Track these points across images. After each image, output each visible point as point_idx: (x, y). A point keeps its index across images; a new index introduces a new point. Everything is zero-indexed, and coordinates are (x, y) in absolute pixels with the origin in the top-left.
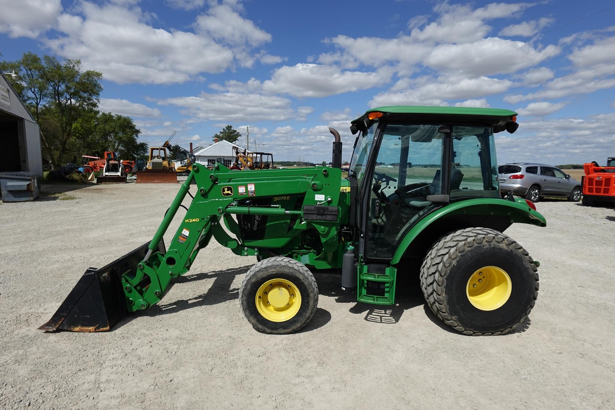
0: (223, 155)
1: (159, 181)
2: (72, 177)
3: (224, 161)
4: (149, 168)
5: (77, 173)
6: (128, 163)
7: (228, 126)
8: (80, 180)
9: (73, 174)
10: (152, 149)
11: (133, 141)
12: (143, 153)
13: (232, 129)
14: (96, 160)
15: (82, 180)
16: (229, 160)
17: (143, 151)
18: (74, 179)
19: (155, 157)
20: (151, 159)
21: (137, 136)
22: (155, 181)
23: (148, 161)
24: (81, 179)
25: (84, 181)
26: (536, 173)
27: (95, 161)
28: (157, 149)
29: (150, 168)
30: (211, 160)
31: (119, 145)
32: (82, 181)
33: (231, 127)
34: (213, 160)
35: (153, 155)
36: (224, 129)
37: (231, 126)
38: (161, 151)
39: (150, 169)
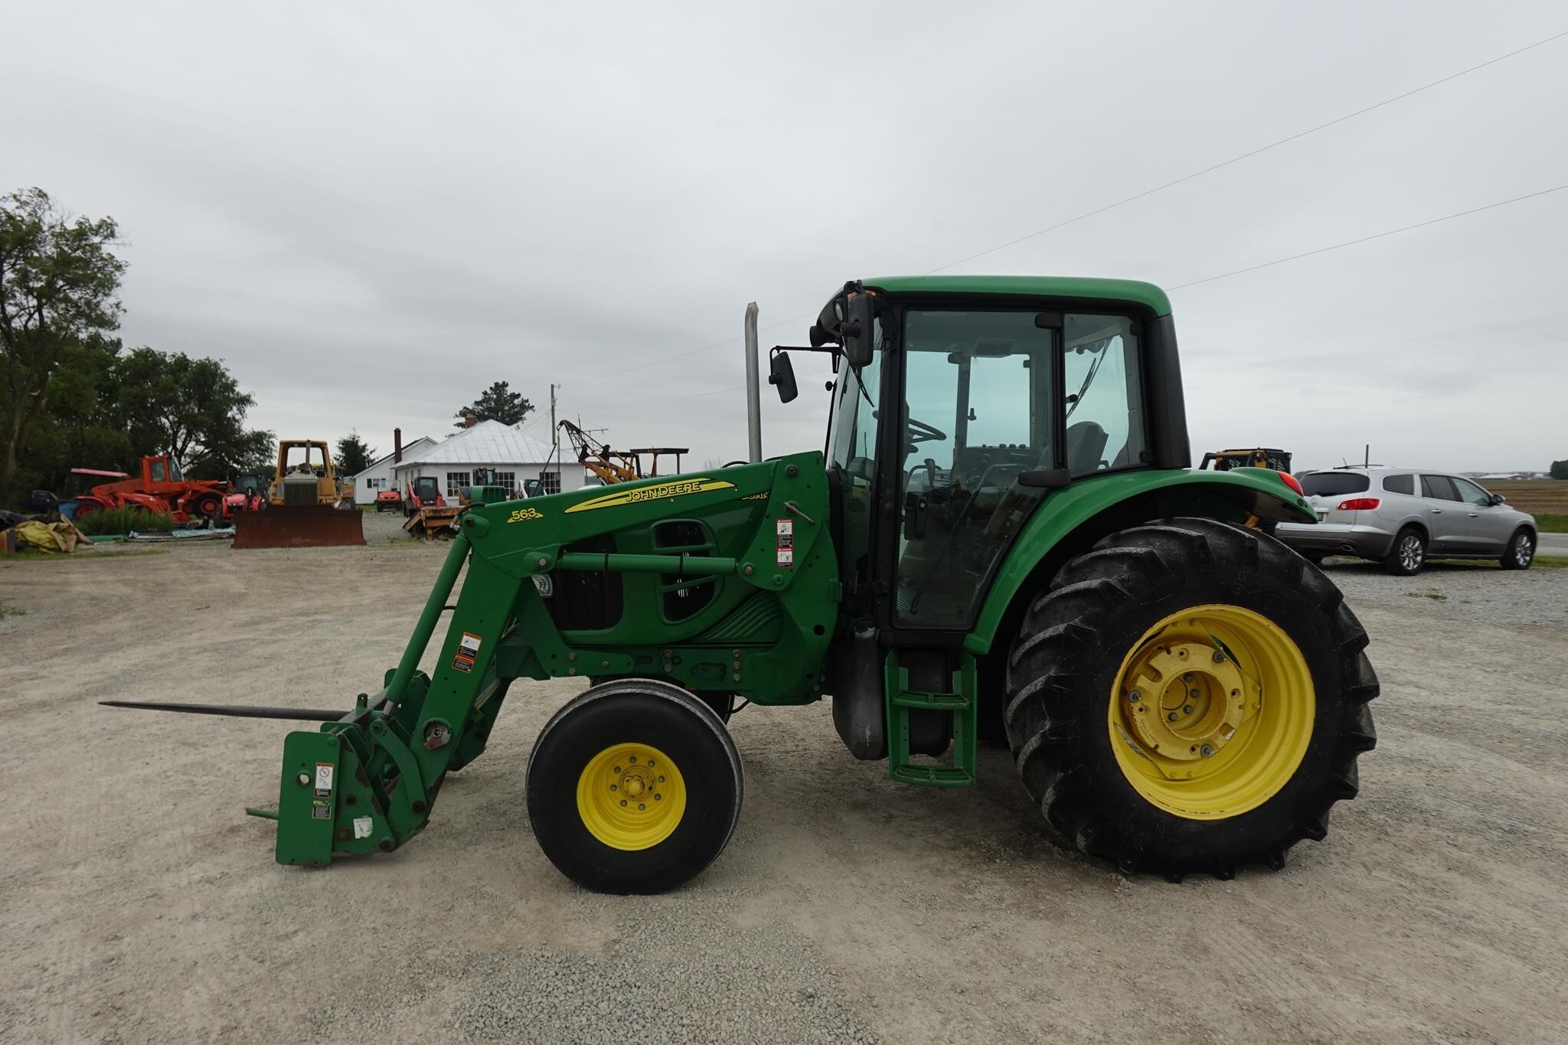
0: (488, 460)
1: (307, 540)
2: (23, 535)
3: (495, 475)
4: (274, 503)
5: (37, 523)
6: (211, 486)
7: (496, 384)
8: (47, 545)
9: (24, 527)
10: (286, 446)
11: (231, 426)
12: (261, 461)
13: (509, 390)
14: (115, 479)
15: (57, 544)
16: (506, 474)
17: (261, 455)
18: (27, 541)
19: (294, 468)
20: (283, 475)
21: (241, 412)
22: (294, 540)
23: (273, 479)
24: (53, 541)
25: (63, 547)
26: (1411, 492)
27: (113, 485)
28: (301, 444)
29: (278, 502)
30: (456, 474)
31: (189, 436)
32: (53, 546)
33: (505, 385)
34: (461, 474)
35: (289, 464)
36: (485, 393)
37: (504, 383)
38: (312, 449)
39: (277, 505)
